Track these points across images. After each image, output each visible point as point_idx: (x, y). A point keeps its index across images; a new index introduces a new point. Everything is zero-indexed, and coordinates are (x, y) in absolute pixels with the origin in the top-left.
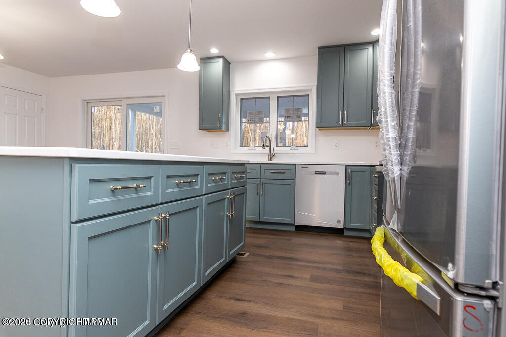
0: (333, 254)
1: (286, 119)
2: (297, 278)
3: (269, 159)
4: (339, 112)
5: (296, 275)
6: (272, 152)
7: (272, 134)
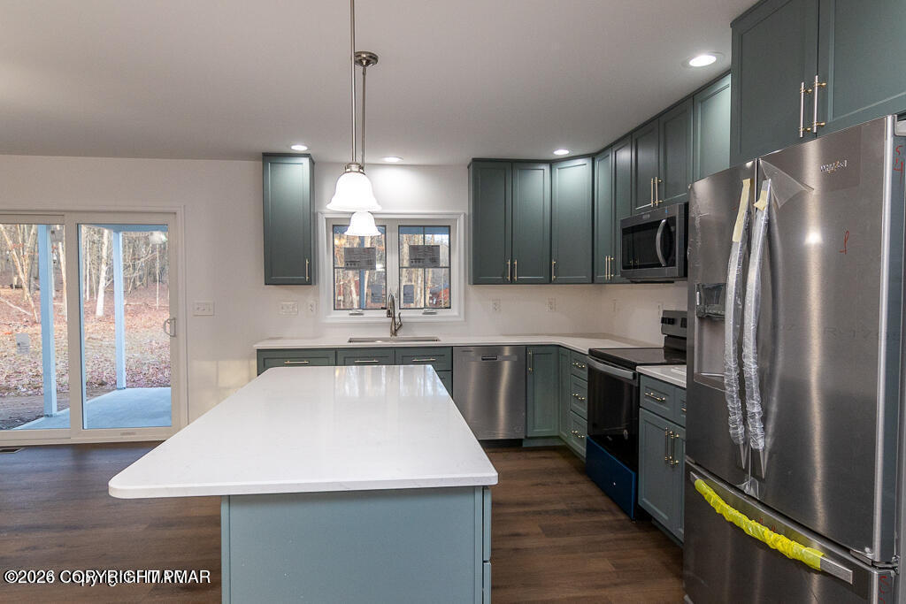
0: (537, 485)
1: (414, 263)
2: (527, 535)
3: (392, 332)
4: (506, 262)
5: (521, 531)
6: (397, 320)
7: (392, 287)
